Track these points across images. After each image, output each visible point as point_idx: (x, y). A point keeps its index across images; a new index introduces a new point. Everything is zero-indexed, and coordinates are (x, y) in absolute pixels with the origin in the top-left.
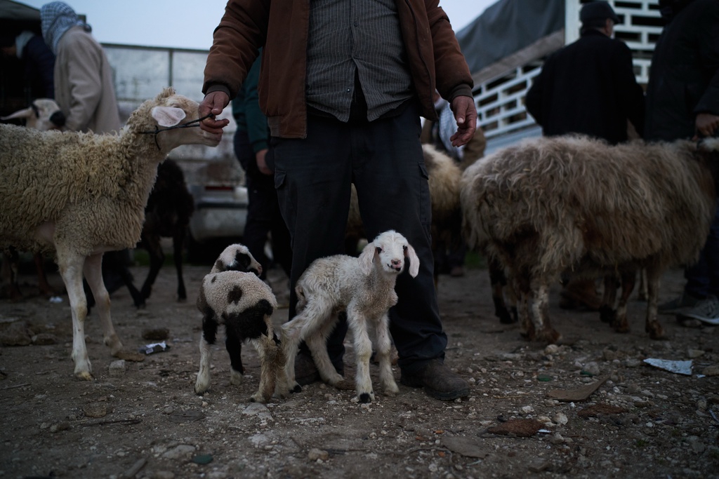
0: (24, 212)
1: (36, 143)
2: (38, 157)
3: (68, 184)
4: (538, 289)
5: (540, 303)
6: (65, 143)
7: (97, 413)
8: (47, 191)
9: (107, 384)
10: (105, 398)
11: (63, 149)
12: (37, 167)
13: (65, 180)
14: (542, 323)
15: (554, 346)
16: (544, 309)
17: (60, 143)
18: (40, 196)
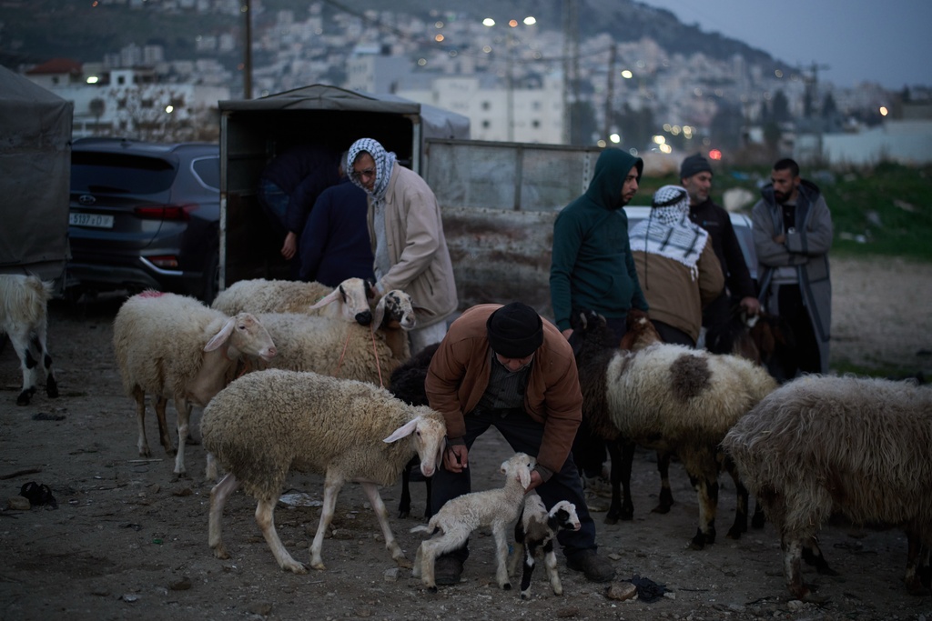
0: (324, 448)
1: (337, 394)
2: (338, 407)
3: (357, 429)
4: (790, 544)
5: (791, 557)
6: (359, 395)
7: (364, 614)
8: (342, 432)
9: (379, 590)
10: (373, 602)
11: (357, 400)
12: (337, 415)
13: (355, 425)
14: (791, 577)
15: (798, 602)
16: (795, 563)
17: (354, 395)
18: (336, 437)
